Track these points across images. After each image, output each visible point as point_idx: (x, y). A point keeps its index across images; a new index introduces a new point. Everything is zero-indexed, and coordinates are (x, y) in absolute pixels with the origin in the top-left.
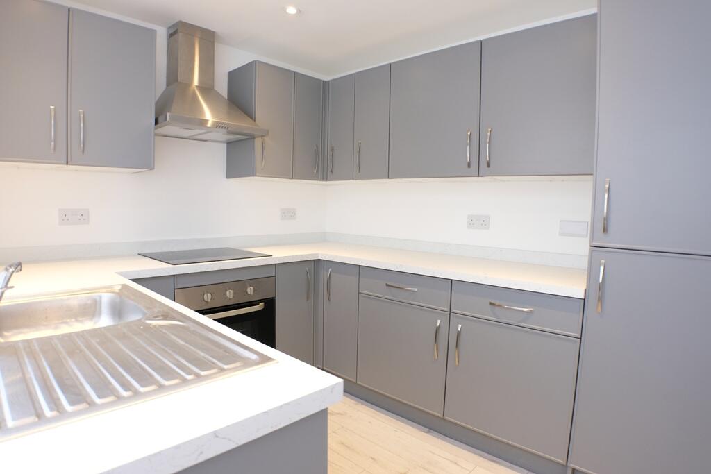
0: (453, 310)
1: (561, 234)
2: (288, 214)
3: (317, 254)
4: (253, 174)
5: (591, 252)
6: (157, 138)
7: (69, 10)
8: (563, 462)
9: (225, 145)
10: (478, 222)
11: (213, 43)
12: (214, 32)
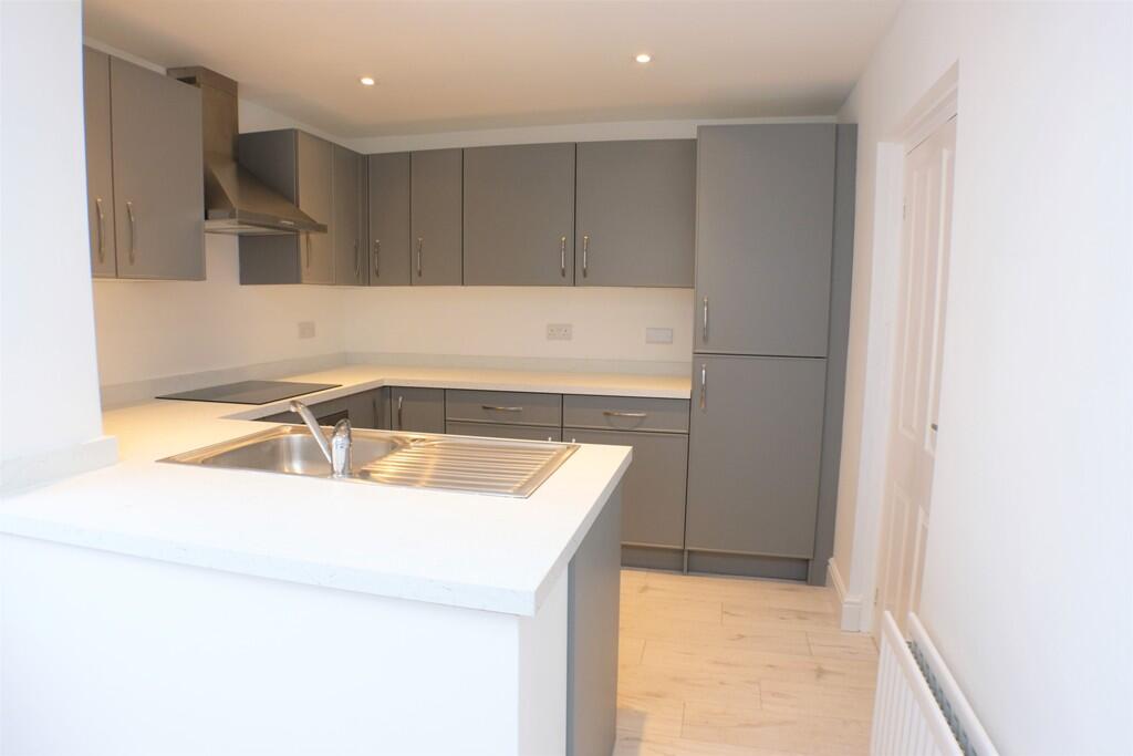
0: (565, 425)
1: (648, 342)
2: (307, 330)
3: (382, 380)
4: (297, 280)
5: (694, 358)
6: (207, 234)
7: (110, 60)
8: (680, 547)
9: (237, 238)
10: (559, 332)
11: (235, 98)
12: (236, 83)
